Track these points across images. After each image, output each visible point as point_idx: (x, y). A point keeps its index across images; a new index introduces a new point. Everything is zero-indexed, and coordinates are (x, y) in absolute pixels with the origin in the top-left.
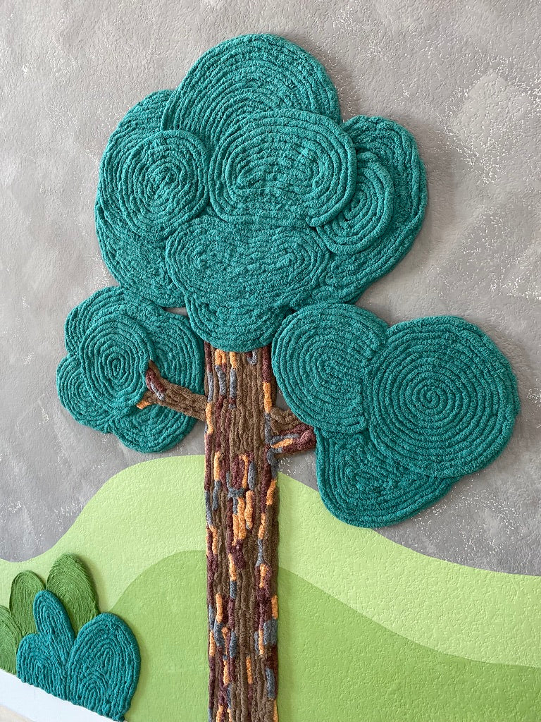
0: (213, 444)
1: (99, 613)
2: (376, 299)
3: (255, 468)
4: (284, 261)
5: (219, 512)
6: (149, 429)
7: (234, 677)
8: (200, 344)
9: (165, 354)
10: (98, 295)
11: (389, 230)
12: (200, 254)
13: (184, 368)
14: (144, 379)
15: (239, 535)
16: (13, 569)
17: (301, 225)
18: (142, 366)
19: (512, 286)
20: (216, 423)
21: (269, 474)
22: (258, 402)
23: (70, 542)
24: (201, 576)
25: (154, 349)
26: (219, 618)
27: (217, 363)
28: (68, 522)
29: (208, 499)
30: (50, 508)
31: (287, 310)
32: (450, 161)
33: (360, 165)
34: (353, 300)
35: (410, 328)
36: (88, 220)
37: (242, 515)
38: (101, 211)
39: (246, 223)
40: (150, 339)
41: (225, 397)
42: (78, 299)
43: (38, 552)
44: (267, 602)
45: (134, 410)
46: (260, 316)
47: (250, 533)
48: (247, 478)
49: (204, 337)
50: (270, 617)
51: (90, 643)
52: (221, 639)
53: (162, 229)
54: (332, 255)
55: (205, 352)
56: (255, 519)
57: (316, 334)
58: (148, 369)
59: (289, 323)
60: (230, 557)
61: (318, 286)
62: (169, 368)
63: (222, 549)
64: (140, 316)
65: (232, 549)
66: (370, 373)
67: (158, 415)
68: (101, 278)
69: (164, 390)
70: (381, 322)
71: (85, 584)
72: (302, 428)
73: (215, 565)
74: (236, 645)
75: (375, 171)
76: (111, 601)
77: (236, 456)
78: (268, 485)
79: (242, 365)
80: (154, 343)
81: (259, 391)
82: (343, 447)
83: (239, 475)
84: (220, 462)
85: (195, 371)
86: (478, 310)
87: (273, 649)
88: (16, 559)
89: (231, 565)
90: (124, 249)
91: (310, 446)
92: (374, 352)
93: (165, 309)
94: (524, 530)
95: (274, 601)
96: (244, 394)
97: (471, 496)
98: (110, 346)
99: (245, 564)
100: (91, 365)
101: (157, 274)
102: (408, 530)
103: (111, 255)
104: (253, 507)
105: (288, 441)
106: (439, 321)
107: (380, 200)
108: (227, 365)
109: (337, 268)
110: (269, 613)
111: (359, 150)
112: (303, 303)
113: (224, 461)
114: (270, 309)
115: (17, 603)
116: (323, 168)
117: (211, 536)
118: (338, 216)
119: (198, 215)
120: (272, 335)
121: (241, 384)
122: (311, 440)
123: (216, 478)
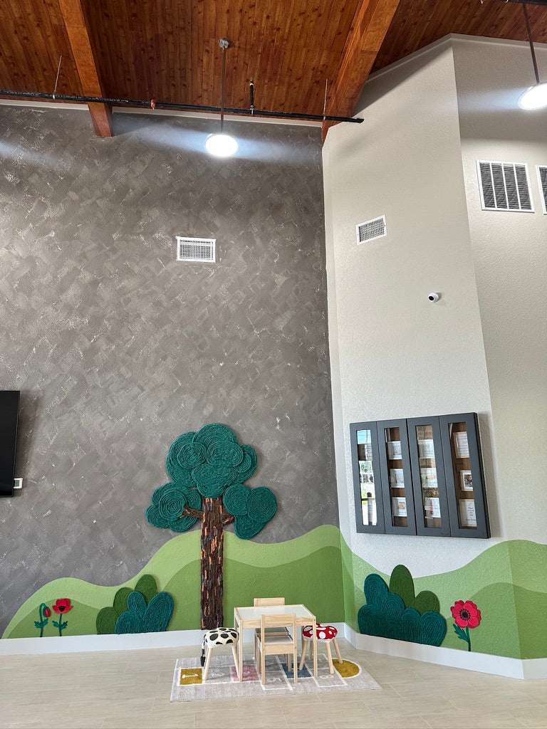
0: (205, 525)
1: (156, 593)
2: (247, 483)
3: (218, 529)
4: (227, 475)
5: (206, 545)
6: (183, 524)
7: (210, 595)
8: (202, 497)
9: (190, 501)
10: (166, 485)
11: (251, 468)
12: (203, 473)
13: (196, 504)
14: (184, 509)
15: (213, 549)
16: (117, 588)
17: (231, 466)
18: (183, 506)
19: (274, 480)
20: (206, 520)
21: (221, 531)
22: (219, 511)
23: (146, 570)
24: (198, 568)
25: (187, 500)
26: (206, 578)
27: (207, 502)
28: (144, 564)
29: (203, 542)
30: (137, 560)
31: (227, 486)
32: (261, 455)
33: (244, 454)
34: (242, 483)
35: (256, 489)
37: (214, 543)
38: (170, 461)
39: (217, 466)
40: (186, 497)
41: (209, 511)
42: (157, 486)
43: (130, 578)
44: (221, 568)
45: (178, 519)
46: (220, 488)
47: (216, 548)
48: (216, 532)
49: (203, 495)
51: (154, 605)
52: (206, 585)
53: (192, 467)
55: (203, 499)
56: (218, 544)
57: (235, 492)
58: (185, 505)
59: (228, 489)
60: (210, 558)
61: (235, 481)
62: (191, 505)
63: (207, 556)
64: (182, 491)
65: (211, 555)
66: (248, 500)
67: (187, 519)
68: (166, 480)
69: (190, 511)
70: (249, 488)
72: (230, 516)
73: (204, 562)
74: (211, 584)
75: (247, 456)
76: (162, 587)
77: (212, 527)
78: (221, 534)
79: (214, 502)
81: (219, 508)
82: (242, 519)
83: (213, 532)
85: (200, 504)
86: (268, 486)
87: (222, 582)
88: (118, 585)
89: (210, 560)
90: (177, 472)
91: (233, 521)
92: (248, 495)
94: (280, 532)
96: (215, 508)
97: (269, 527)
98: (171, 500)
99: (214, 558)
101: (188, 479)
102: (256, 538)
103: (172, 474)
104: (217, 541)
105: (227, 520)
106: (261, 488)
107: (250, 462)
108: (210, 502)
109: (239, 476)
110: (221, 571)
111: (244, 451)
112: (231, 485)
113: (208, 530)
114: (223, 486)
115: (117, 602)
116: (236, 455)
117: (203, 553)
118: (240, 465)
119: (204, 463)
120: (223, 493)
121: (214, 507)
122: (234, 519)
123: (206, 534)
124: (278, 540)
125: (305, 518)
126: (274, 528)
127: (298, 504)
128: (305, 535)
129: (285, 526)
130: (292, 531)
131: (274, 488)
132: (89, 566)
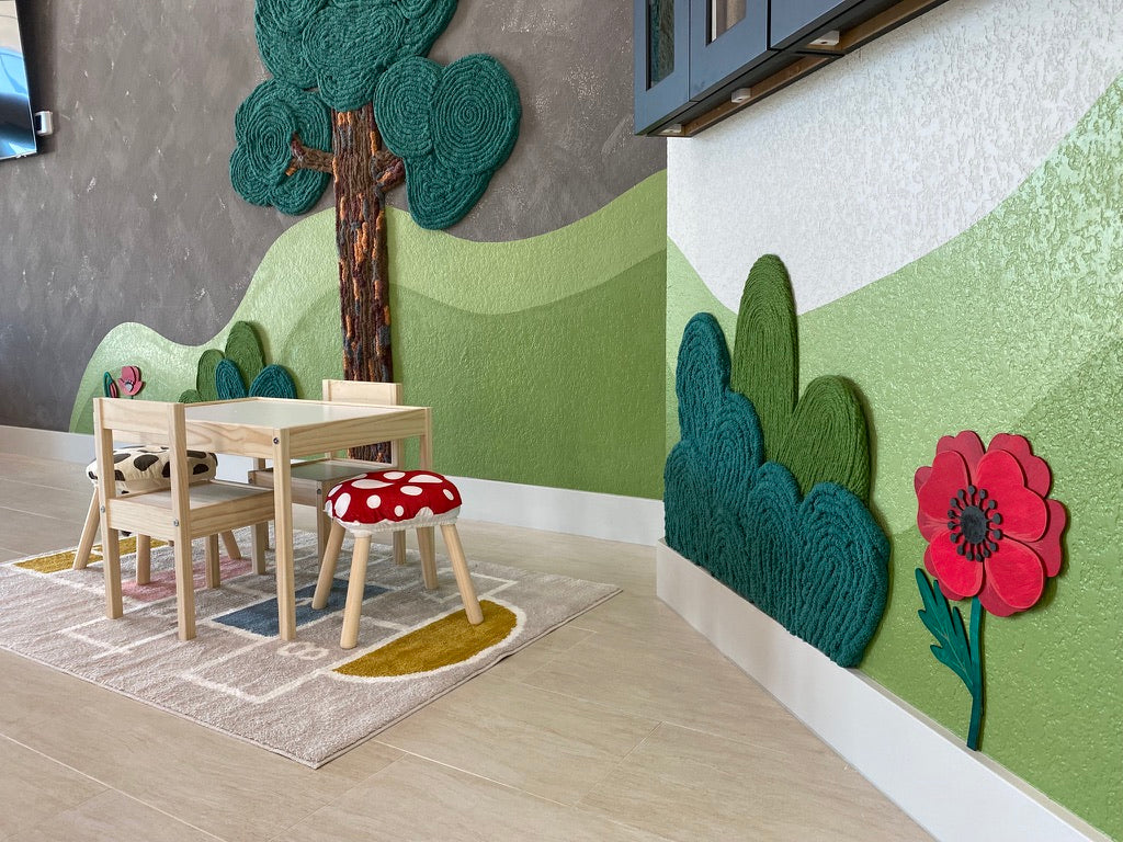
0: (340, 191)
1: (265, 366)
2: (439, 51)
3: (367, 202)
4: (378, 31)
5: (345, 246)
6: (295, 193)
8: (329, 110)
9: (305, 125)
10: (259, 87)
12: (325, 37)
13: (317, 135)
14: (291, 148)
15: (359, 259)
16: (199, 351)
18: (288, 138)
19: (513, 24)
20: (339, 172)
21: (378, 205)
22: (367, 148)
23: (242, 314)
24: (338, 310)
25: (297, 123)
26: (348, 334)
27: (339, 123)
28: (241, 295)
29: (338, 239)
30: (227, 287)
31: (382, 69)
36: (250, 28)
37: (360, 240)
38: (258, 18)
39: (352, 7)
40: (295, 116)
41: (345, 150)
42: (245, 96)
43: (219, 329)
44: (380, 310)
45: (284, 179)
46: (364, 77)
47: (367, 256)
48: (363, 212)
49: (329, 104)
50: (383, 323)
52: (350, 352)
53: (300, 22)
54: (407, 21)
55: (331, 116)
56: (369, 244)
57: (399, 83)
58: (292, 140)
59: (384, 75)
60: (354, 281)
61: (400, 47)
62: (308, 137)
63: (349, 276)
64: (287, 99)
65: (355, 273)
66: (433, 104)
67: (301, 178)
68: (261, 75)
69: (303, 154)
70: (439, 66)
71: (254, 344)
72: (395, 160)
73: (345, 291)
74: (361, 353)
76: (276, 354)
77: (354, 196)
78: (377, 215)
79: (356, 122)
80: (297, 117)
81: (368, 140)
82: (421, 168)
83: (357, 210)
84: (344, 207)
85: (326, 132)
86: (495, 49)
87: (386, 349)
88: (201, 344)
89: (355, 285)
90: (275, 46)
91: (402, 176)
92: (435, 89)
93: (305, 90)
94: (529, 203)
95: (386, 310)
96: (358, 143)
98: (266, 127)
99: (365, 284)
100: (254, 148)
101: (298, 62)
102: (466, 225)
103: (267, 54)
104: (367, 234)
105: (387, 174)
106: (470, 58)
108: (346, 124)
109: (410, 29)
110: (382, 320)
112: (390, 62)
113: (348, 204)
114: (371, 70)
115: (203, 380)
117: (342, 268)
119: (323, 7)
120: (373, 92)
121: (355, 136)
122: (401, 169)
123: (342, 217)
124: (524, 232)
125: (606, 148)
126: (511, 194)
127: (585, 100)
128: (603, 211)
129: (544, 182)
130: (566, 197)
131: (515, 54)
132: (158, 300)
